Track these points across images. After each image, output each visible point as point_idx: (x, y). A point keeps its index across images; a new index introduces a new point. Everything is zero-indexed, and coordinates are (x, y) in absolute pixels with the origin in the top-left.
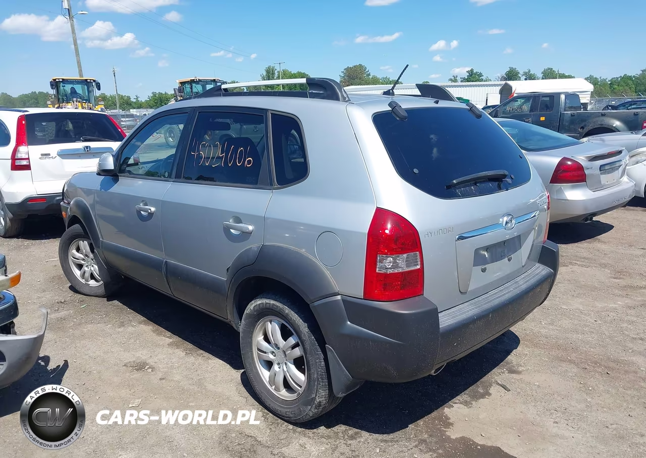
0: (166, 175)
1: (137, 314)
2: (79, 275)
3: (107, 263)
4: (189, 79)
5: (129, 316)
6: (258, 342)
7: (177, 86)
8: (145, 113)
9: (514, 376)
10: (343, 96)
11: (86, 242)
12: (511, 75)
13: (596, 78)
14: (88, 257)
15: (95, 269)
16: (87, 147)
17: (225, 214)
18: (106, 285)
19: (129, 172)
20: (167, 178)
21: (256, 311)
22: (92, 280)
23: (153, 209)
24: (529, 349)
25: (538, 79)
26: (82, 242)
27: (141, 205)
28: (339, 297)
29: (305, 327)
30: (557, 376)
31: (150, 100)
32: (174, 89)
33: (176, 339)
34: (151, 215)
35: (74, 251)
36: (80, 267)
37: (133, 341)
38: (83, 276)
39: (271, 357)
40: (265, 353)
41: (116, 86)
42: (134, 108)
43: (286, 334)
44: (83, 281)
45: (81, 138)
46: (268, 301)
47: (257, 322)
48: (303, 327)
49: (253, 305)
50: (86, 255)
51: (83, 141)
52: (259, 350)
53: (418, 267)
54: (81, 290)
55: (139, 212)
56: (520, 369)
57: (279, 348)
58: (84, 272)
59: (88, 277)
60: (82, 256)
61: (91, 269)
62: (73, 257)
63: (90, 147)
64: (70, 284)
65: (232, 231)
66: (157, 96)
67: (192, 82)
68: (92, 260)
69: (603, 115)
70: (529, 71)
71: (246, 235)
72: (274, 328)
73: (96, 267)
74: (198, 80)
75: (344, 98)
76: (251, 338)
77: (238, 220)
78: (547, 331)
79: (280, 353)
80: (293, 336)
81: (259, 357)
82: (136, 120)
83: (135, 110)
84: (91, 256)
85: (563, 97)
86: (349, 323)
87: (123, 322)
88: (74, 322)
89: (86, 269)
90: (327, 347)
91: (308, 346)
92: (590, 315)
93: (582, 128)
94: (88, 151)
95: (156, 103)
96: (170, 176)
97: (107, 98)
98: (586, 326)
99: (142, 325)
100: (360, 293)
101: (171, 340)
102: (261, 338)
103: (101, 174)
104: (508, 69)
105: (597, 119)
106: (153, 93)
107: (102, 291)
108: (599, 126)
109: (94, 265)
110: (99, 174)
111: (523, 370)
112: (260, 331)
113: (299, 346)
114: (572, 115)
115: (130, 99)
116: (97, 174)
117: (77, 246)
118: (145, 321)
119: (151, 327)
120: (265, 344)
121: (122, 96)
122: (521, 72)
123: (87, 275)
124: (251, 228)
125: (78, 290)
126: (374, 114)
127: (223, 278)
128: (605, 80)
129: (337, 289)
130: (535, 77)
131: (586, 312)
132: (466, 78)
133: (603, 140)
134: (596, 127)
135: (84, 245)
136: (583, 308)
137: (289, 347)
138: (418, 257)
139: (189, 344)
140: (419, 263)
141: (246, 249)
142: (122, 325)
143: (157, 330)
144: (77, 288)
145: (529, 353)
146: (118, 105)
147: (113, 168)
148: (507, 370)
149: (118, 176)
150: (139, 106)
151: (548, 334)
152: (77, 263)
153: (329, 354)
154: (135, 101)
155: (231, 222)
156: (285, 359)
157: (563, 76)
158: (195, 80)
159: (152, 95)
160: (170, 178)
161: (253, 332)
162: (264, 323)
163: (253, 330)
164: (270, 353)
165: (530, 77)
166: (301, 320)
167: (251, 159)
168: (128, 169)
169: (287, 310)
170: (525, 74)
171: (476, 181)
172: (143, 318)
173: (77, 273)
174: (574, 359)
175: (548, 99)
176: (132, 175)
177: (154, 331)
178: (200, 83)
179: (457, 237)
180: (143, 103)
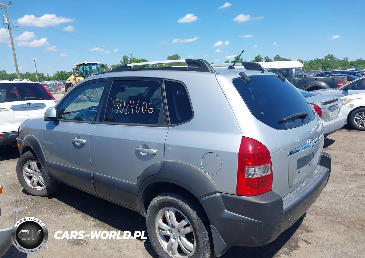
0: (93, 119)
1: (69, 206)
2: (30, 183)
3: (50, 175)
4: (82, 63)
5: (64, 208)
6: (159, 224)
7: (75, 67)
8: (53, 83)
9: (310, 234)
10: (211, 69)
11: (35, 163)
12: (258, 59)
13: (302, 60)
14: (36, 172)
15: (41, 179)
16: (29, 103)
17: (136, 143)
18: (48, 188)
19: (64, 118)
20: (93, 121)
21: (158, 204)
22: (38, 186)
23: (84, 141)
24: (313, 216)
25: (272, 61)
26: (32, 162)
27: (76, 139)
28: (219, 194)
29: (195, 214)
30: (334, 232)
31: (56, 76)
32: (73, 69)
33: (97, 222)
34: (83, 145)
35: (27, 168)
36: (30, 178)
37: (70, 224)
38: (32, 184)
39: (169, 233)
40: (164, 230)
41: (36, 68)
42: (46, 80)
43: (179, 219)
44: (32, 187)
45: (25, 98)
46: (167, 197)
47: (159, 211)
48: (193, 214)
49: (156, 200)
50: (35, 171)
51: (27, 100)
52: (160, 228)
53: (270, 173)
54: (31, 193)
55: (74, 143)
56: (312, 229)
57: (174, 227)
58: (33, 181)
59: (36, 184)
60: (32, 171)
61: (38, 179)
62: (26, 172)
63: (31, 103)
64: (22, 189)
65: (141, 153)
66: (60, 73)
67: (84, 64)
68: (39, 173)
69: (316, 80)
70: (267, 57)
71: (151, 156)
72: (171, 215)
73: (41, 177)
74: (87, 64)
75: (212, 71)
76: (154, 221)
77: (146, 146)
78: (319, 204)
79: (175, 231)
80: (185, 220)
81: (160, 233)
82: (49, 87)
83: (47, 81)
84: (38, 170)
85: (294, 70)
86: (226, 211)
87: (61, 212)
88: (29, 214)
89: (35, 179)
90: (211, 226)
91: (197, 226)
92: (340, 193)
93: (305, 87)
94: (29, 106)
95: (59, 77)
96: (95, 120)
97: (30, 75)
98: (340, 200)
99: (74, 214)
100: (234, 191)
101: (95, 223)
102: (161, 221)
103: (48, 120)
104: (256, 56)
105: (313, 82)
106: (57, 72)
107: (45, 192)
108: (315, 86)
109: (40, 177)
110: (46, 120)
111: (314, 230)
112: (161, 216)
113: (190, 225)
114: (299, 80)
115: (44, 75)
116: (45, 120)
117: (29, 164)
118: (75, 210)
119: (80, 215)
120: (164, 225)
121: (39, 74)
122: (263, 58)
123: (35, 183)
124: (155, 151)
125: (29, 192)
126: (233, 79)
127: (134, 183)
128: (307, 61)
129: (218, 189)
130: (270, 60)
131: (337, 191)
132: (234, 61)
133: (319, 93)
134: (313, 86)
135: (34, 164)
136: (335, 189)
137: (183, 227)
138: (270, 167)
139: (107, 225)
140: (270, 170)
141: (151, 164)
142: (61, 214)
143: (84, 216)
144: (29, 191)
145: (314, 218)
146: (37, 79)
147: (56, 116)
148: (304, 230)
149: (58, 121)
150: (49, 79)
151: (321, 206)
152: (29, 175)
153: (213, 231)
154: (46, 76)
155: (141, 148)
156: (179, 234)
157: (285, 60)
158: (86, 64)
159: (57, 73)
160: (95, 121)
161: (155, 217)
162: (164, 211)
163: (156, 216)
164: (168, 231)
165: (268, 60)
166: (191, 209)
167: (152, 109)
168: (63, 116)
169: (181, 203)
170: (265, 58)
171: (293, 119)
172: (74, 209)
173: (28, 182)
174: (341, 221)
175: (285, 71)
176: (66, 120)
177: (82, 217)
178: (88, 65)
179: (289, 153)
180: (52, 77)
